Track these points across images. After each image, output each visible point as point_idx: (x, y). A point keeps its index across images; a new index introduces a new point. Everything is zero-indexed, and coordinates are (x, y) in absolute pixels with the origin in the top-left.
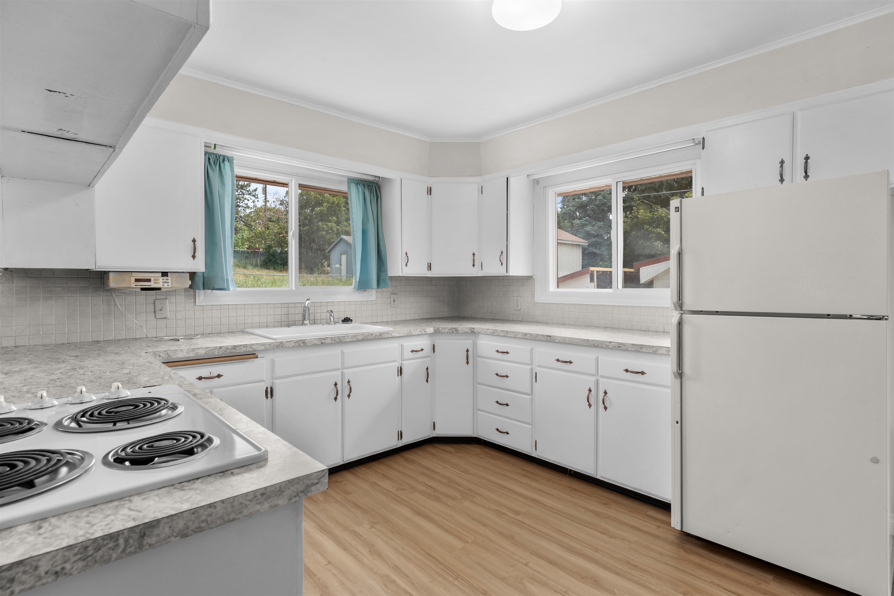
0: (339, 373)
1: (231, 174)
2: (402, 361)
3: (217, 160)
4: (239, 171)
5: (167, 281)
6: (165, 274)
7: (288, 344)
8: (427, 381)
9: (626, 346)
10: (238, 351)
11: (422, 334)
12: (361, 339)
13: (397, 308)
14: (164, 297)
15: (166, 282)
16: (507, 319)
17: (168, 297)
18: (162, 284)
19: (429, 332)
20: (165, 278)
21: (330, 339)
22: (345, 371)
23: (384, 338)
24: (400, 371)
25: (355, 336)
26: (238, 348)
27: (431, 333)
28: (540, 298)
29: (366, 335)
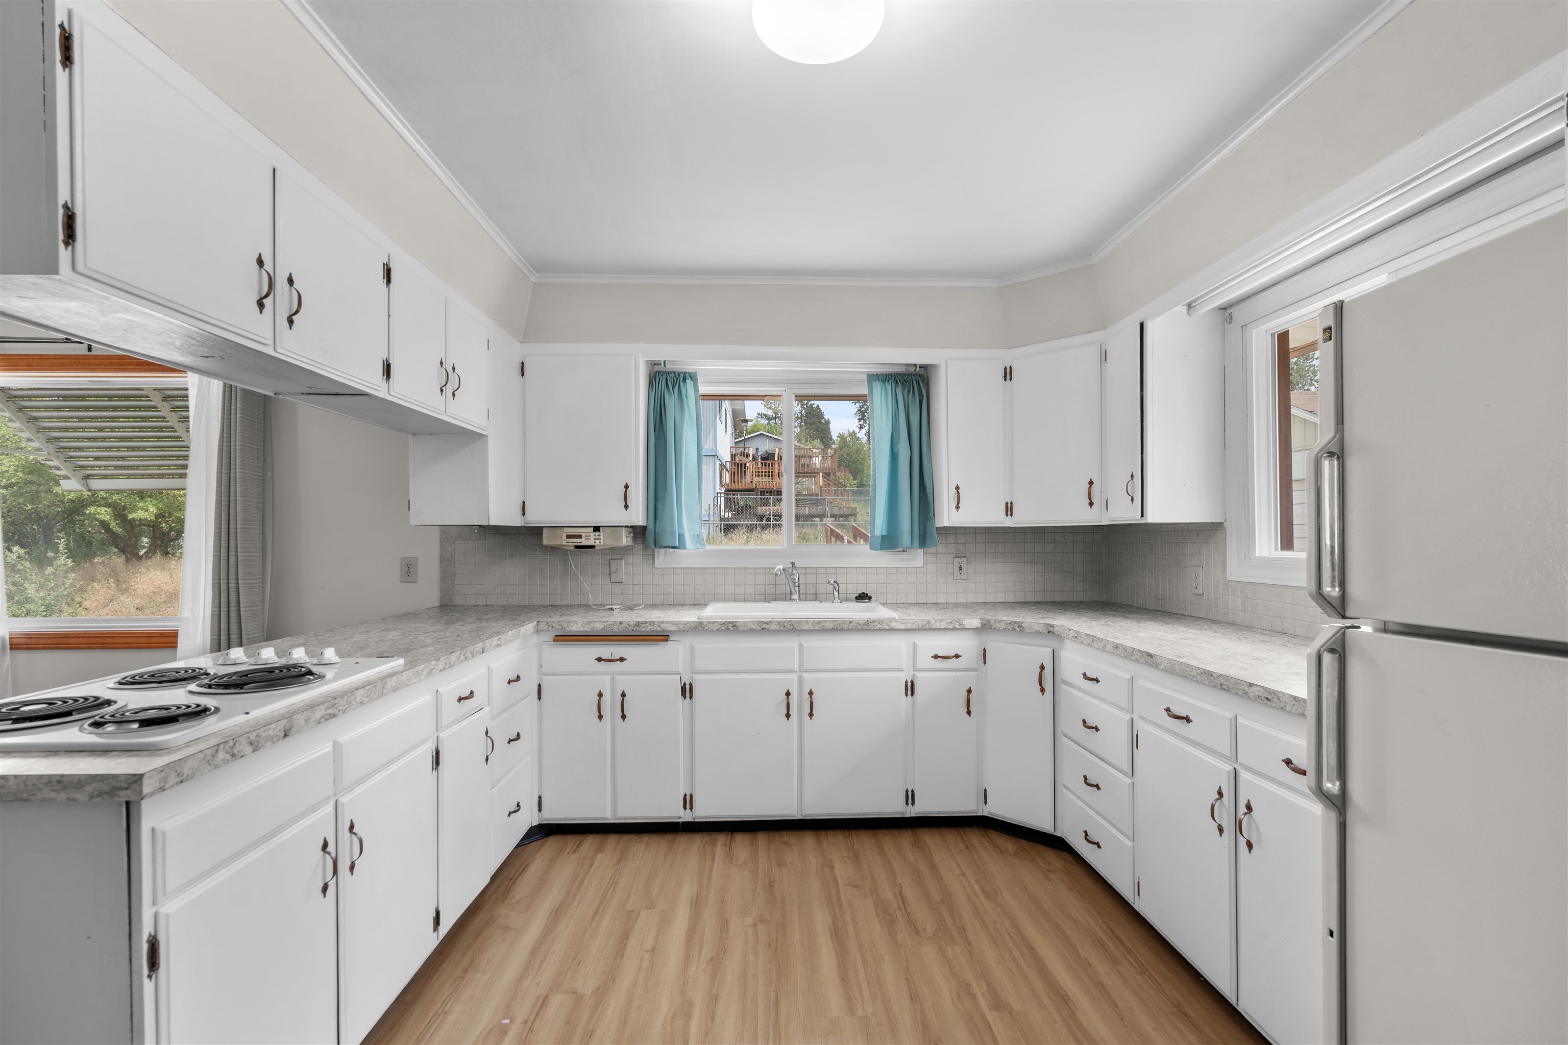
0: (795, 677)
1: (695, 395)
2: (915, 672)
3: (677, 380)
4: (703, 389)
5: (599, 537)
6: (597, 529)
7: (711, 626)
8: (969, 713)
9: (1280, 700)
10: (643, 630)
11: (955, 629)
12: (829, 628)
13: (967, 581)
14: (620, 556)
15: (597, 539)
16: (1182, 613)
17: (624, 556)
18: (594, 541)
19: (970, 626)
20: (597, 534)
21: (776, 623)
22: (805, 675)
23: (875, 630)
24: (910, 688)
25: (820, 622)
26: (642, 626)
27: (975, 627)
28: (1235, 571)
29: (840, 622)
